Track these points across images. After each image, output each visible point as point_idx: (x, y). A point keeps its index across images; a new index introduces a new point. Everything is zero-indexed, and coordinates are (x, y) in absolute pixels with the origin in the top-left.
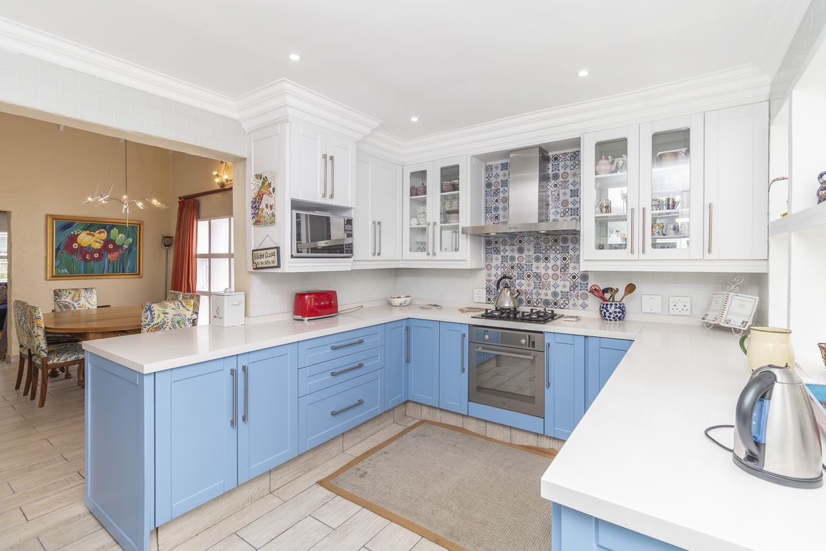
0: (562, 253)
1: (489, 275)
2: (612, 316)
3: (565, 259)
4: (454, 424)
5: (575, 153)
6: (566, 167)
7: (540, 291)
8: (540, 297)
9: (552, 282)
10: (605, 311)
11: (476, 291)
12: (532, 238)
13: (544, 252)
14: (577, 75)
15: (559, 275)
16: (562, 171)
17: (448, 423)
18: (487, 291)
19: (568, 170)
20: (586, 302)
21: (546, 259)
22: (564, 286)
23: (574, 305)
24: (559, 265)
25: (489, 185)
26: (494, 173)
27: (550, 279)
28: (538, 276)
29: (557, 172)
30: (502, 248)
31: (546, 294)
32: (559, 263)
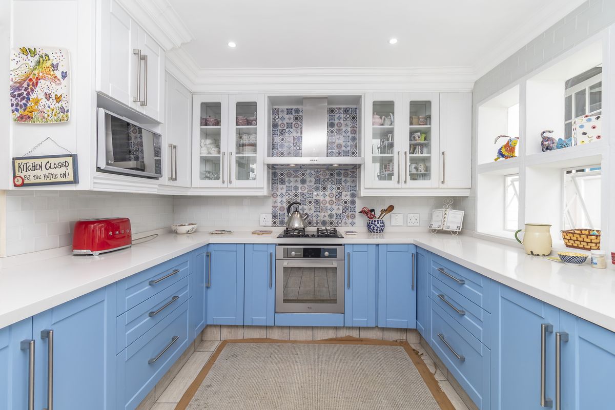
0: (336, 184)
1: (275, 202)
2: (379, 229)
3: (339, 189)
4: (258, 337)
5: (346, 109)
6: (340, 118)
7: (319, 214)
8: (319, 219)
9: (329, 207)
10: (373, 225)
11: (263, 216)
12: (313, 172)
13: (323, 183)
14: (388, 42)
15: (335, 201)
16: (337, 121)
17: (252, 337)
18: (273, 216)
19: (342, 121)
20: (354, 220)
21: (324, 188)
22: (338, 209)
23: (346, 223)
24: (334, 193)
25: (275, 125)
26: (280, 116)
27: (327, 205)
28: (317, 202)
29: (334, 121)
30: (287, 179)
31: (324, 216)
32: (334, 192)
